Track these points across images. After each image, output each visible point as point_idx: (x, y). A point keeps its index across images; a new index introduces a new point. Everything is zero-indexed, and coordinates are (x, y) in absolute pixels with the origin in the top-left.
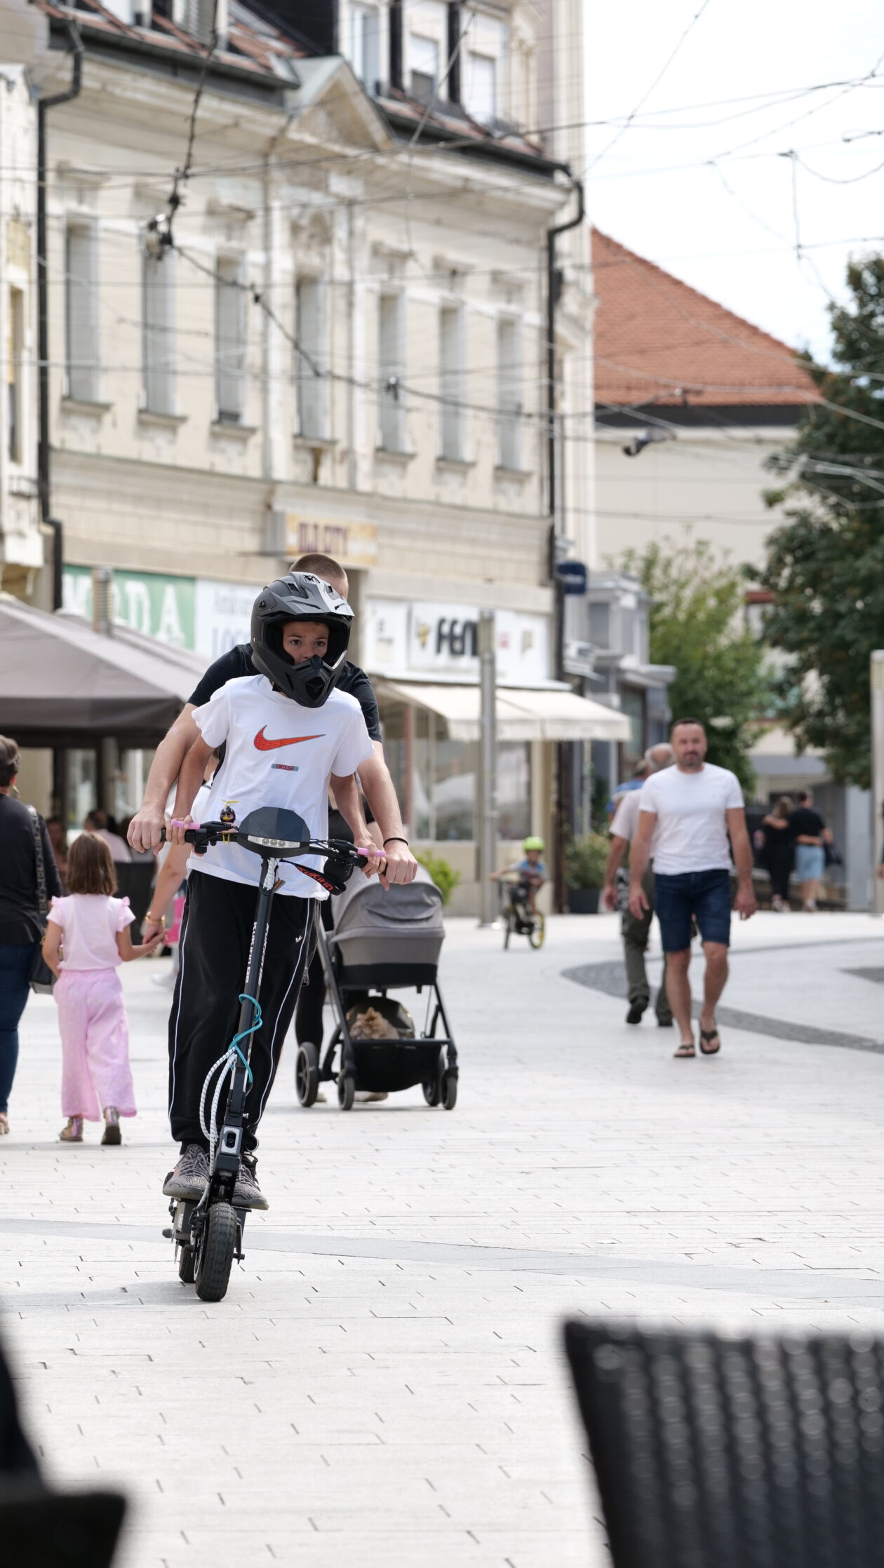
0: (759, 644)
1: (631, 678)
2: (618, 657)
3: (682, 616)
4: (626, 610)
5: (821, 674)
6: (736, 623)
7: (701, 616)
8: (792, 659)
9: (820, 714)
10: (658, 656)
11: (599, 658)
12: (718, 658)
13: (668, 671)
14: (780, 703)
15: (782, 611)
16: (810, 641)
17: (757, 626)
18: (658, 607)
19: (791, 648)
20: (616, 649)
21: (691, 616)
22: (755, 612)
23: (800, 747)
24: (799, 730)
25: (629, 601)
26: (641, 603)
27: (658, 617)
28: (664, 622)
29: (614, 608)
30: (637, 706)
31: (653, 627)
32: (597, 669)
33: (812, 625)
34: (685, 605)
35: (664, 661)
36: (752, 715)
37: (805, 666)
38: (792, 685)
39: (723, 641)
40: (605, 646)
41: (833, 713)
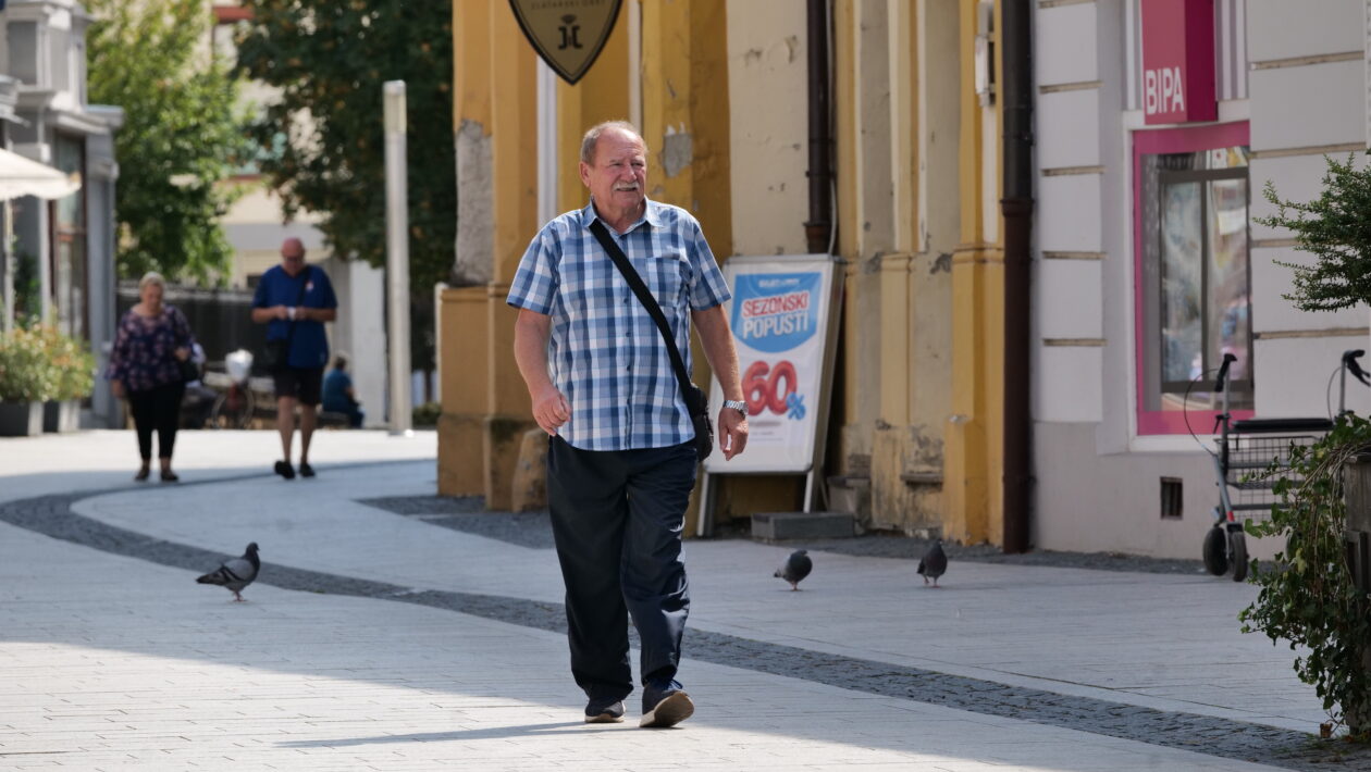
0: (234, 75)
1: (65, 121)
2: (50, 94)
3: (130, 40)
4: (57, 31)
5: (315, 114)
6: (201, 48)
7: (156, 39)
8: (274, 95)
9: (316, 166)
10: (102, 92)
11: (22, 96)
12: (179, 94)
13: (114, 114)
14: (263, 153)
15: (262, 29)
16: (302, 71)
17: (229, 52)
18: (99, 29)
19: (275, 79)
20: (45, 82)
21: (144, 38)
22: (225, 33)
23: (289, 212)
24: (286, 188)
25: (61, 20)
26: (74, 20)
27: (99, 42)
28: (107, 47)
29: (40, 27)
30: (74, 159)
31: (92, 54)
32: (19, 111)
33: (303, 48)
34: (134, 25)
35: (108, 100)
36: (225, 171)
37: (293, 103)
38: (276, 130)
39: (185, 74)
40: (30, 79)
41: (333, 167)
